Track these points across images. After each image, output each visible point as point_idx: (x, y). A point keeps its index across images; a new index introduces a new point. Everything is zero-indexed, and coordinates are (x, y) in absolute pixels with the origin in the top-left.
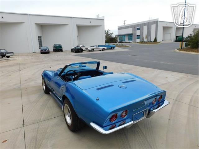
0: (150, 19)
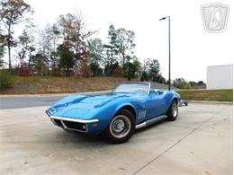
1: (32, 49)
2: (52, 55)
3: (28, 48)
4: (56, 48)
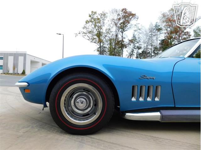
0: (17, 51)
1: (139, 48)
2: (155, 51)
3: (136, 47)
4: (158, 44)
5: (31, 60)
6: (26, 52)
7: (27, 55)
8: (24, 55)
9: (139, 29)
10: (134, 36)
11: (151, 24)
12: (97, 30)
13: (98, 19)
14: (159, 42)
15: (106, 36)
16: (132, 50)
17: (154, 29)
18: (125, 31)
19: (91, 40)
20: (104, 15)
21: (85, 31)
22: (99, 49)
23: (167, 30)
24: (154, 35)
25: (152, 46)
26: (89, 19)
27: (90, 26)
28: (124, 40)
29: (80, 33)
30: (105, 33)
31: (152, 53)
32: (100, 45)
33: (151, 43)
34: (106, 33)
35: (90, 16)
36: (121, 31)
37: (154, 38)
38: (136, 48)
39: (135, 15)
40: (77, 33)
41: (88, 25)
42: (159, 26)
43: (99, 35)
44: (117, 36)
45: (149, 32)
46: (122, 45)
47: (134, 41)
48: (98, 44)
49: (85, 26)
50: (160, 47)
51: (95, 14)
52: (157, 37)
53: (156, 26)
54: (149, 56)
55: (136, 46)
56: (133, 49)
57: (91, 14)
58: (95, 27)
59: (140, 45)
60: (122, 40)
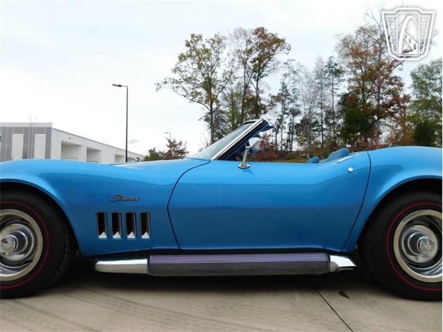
0: (32, 122)
1: (295, 113)
2: (329, 118)
3: (287, 111)
4: (336, 103)
5: (62, 142)
6: (51, 124)
7: (53, 132)
8: (47, 131)
9: (295, 72)
10: (284, 87)
11: (320, 60)
12: (203, 75)
13: (206, 51)
14: (337, 99)
15: (224, 87)
16: (279, 118)
17: (326, 72)
18: (262, 77)
19: (191, 98)
20: (218, 42)
21: (177, 76)
22: (209, 116)
23: (355, 72)
24: (326, 85)
25: (322, 108)
26: (185, 50)
27: (189, 67)
28: (260, 95)
29: (166, 82)
30: (222, 80)
31: (322, 123)
32: (211, 107)
33: (320, 101)
34: (225, 81)
35: (188, 45)
36: (254, 77)
37: (327, 91)
38: (288, 114)
39: (283, 41)
40: (160, 83)
41: (184, 63)
42: (336, 65)
43: (209, 84)
44: (246, 87)
45: (316, 79)
46: (258, 106)
47: (283, 98)
48: (207, 105)
49: (179, 65)
50: (339, 111)
51: (198, 40)
52: (333, 89)
53: (329, 65)
54: (317, 130)
55: (287, 109)
56: (281, 116)
57: (189, 39)
58: (200, 67)
59: (297, 106)
60: (258, 96)
